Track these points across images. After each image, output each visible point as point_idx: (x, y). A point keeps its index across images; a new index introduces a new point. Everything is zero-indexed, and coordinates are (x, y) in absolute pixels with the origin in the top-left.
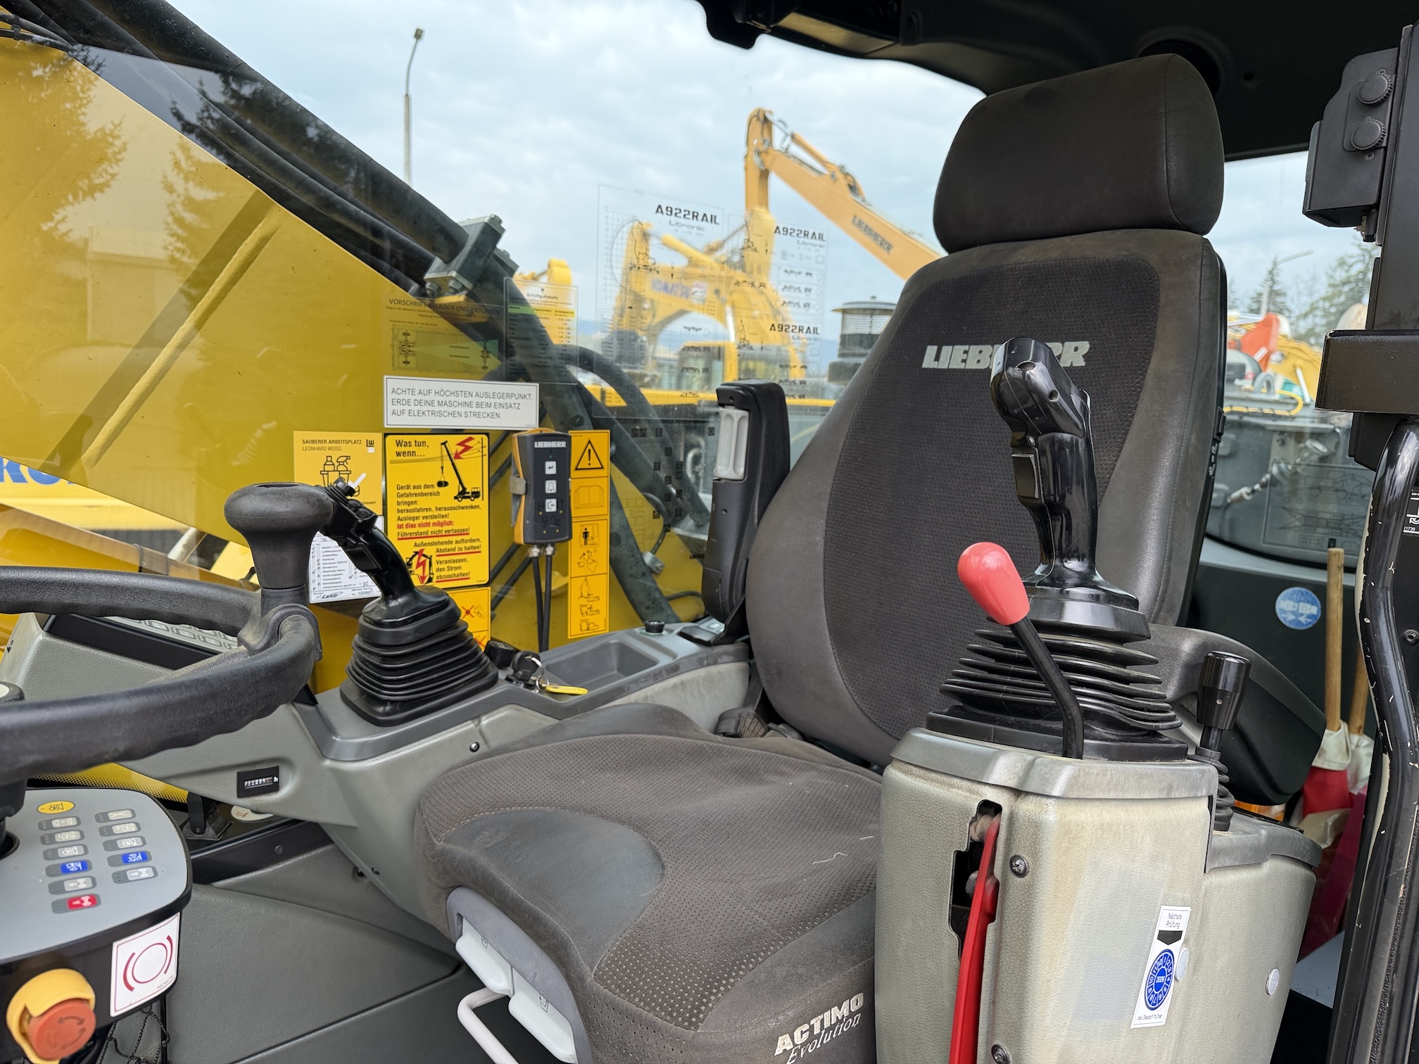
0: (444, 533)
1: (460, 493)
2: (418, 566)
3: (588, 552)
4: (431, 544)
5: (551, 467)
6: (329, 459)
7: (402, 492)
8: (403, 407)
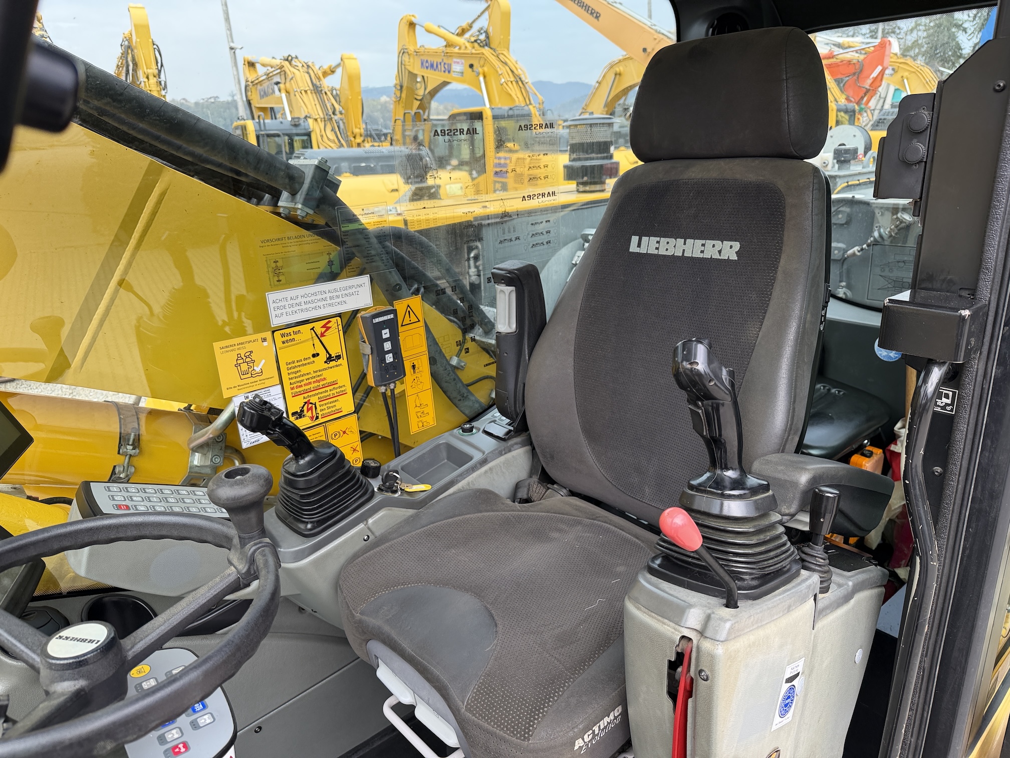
0: (321, 386)
1: (327, 359)
2: (308, 411)
3: (417, 377)
4: (314, 395)
5: (386, 334)
6: (239, 356)
7: (290, 366)
8: (282, 311)
